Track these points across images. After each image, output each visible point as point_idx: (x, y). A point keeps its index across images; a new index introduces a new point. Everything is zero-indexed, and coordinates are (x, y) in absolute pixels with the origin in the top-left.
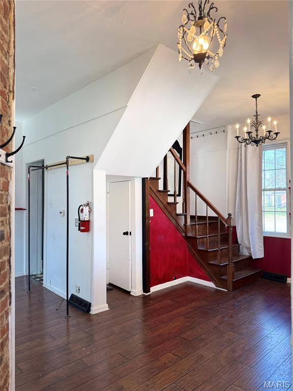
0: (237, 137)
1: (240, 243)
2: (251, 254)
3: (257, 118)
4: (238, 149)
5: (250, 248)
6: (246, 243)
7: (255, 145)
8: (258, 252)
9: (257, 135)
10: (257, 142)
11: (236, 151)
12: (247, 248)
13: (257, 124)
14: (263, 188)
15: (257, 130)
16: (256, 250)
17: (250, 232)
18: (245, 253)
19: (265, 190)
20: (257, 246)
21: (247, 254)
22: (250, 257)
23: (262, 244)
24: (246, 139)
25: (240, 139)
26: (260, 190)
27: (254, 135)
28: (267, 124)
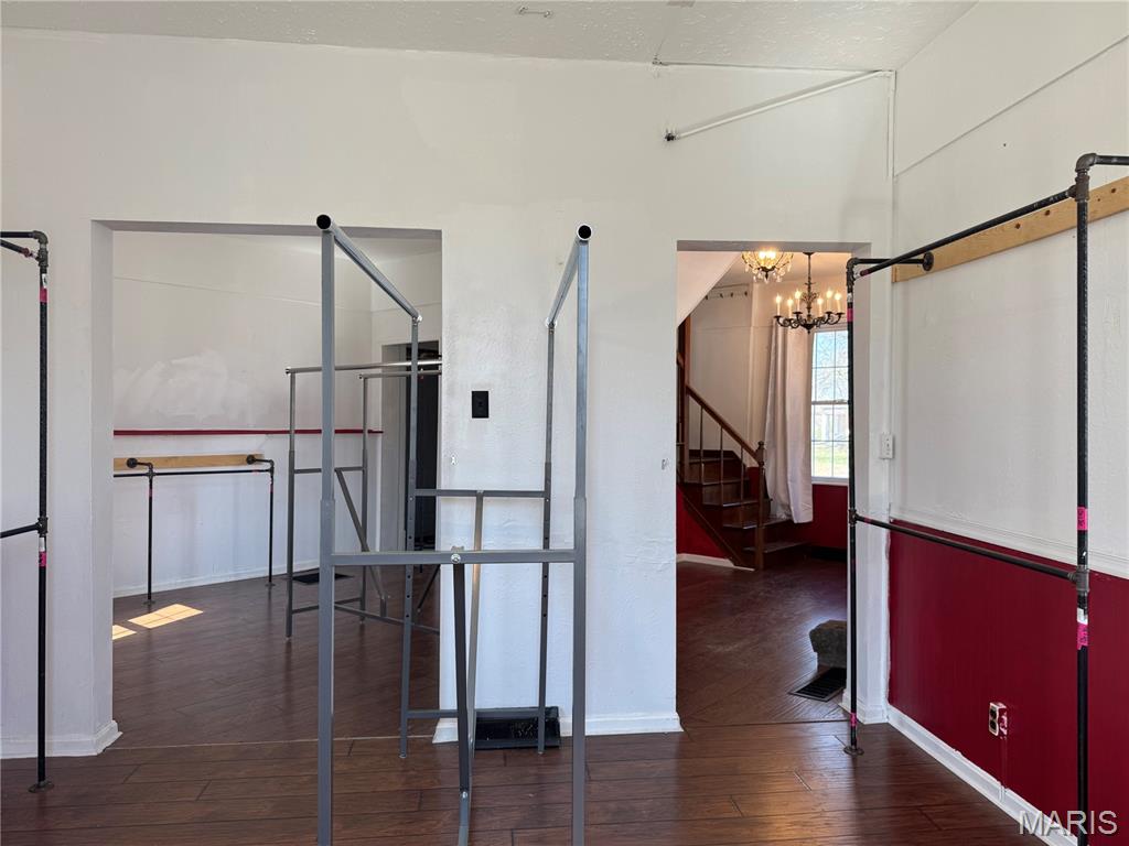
0: (778, 318)
1: (770, 497)
2: (790, 516)
3: (809, 288)
4: (772, 327)
5: (789, 507)
6: (783, 496)
7: (806, 331)
8: (803, 512)
9: (809, 316)
10: (808, 327)
11: (767, 330)
12: (783, 505)
13: (809, 298)
14: (813, 399)
15: (809, 308)
16: (800, 507)
17: (789, 475)
18: (781, 515)
19: (816, 403)
20: (800, 503)
21: (784, 517)
22: (790, 522)
23: (810, 498)
24: (790, 320)
25: (781, 320)
26: (809, 403)
27: (804, 316)
28: (825, 298)
